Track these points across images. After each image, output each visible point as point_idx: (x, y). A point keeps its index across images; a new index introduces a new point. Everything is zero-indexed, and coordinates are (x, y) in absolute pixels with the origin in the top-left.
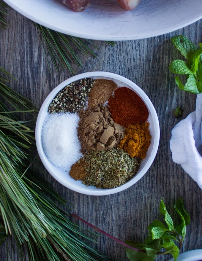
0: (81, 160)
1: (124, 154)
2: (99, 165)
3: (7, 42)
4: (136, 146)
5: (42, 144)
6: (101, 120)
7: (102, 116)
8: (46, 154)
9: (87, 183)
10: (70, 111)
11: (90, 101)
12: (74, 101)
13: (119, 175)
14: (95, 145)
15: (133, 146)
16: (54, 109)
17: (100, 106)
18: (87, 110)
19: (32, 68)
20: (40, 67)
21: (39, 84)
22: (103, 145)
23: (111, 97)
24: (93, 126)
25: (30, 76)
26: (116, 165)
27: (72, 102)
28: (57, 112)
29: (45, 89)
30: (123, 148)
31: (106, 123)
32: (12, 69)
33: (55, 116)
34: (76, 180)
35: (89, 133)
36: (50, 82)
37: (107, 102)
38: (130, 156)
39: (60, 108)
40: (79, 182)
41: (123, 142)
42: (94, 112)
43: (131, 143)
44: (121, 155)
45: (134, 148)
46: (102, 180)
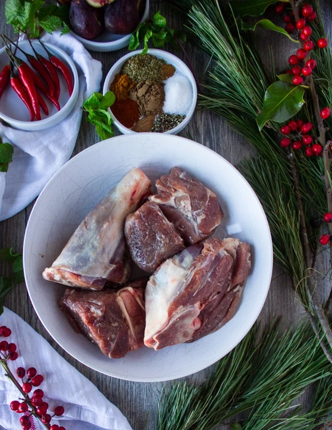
0: (165, 79)
1: (132, 77)
2: (152, 71)
3: (231, 157)
4: (122, 81)
5: (193, 93)
6: (146, 103)
7: (145, 106)
8: (191, 85)
9: (163, 61)
10: (169, 115)
11: (153, 120)
12: (165, 121)
13: (137, 61)
14: (153, 84)
15: (124, 82)
16: (180, 118)
17: (146, 116)
18: (156, 114)
19: (210, 137)
20: (204, 138)
21: (204, 125)
22: (147, 83)
23: (136, 122)
24: (152, 98)
25: (212, 131)
26: (139, 69)
27: (167, 121)
28: (179, 116)
29: (200, 122)
30: (132, 82)
31: (143, 101)
32: (226, 137)
33: (181, 113)
34: (171, 65)
35: (156, 94)
36: (196, 127)
37: (140, 119)
38: (128, 75)
39: (176, 117)
40: (169, 62)
41: (132, 86)
42: (151, 112)
43: (125, 84)
44: (134, 77)
45: (124, 80)
46: (151, 61)
